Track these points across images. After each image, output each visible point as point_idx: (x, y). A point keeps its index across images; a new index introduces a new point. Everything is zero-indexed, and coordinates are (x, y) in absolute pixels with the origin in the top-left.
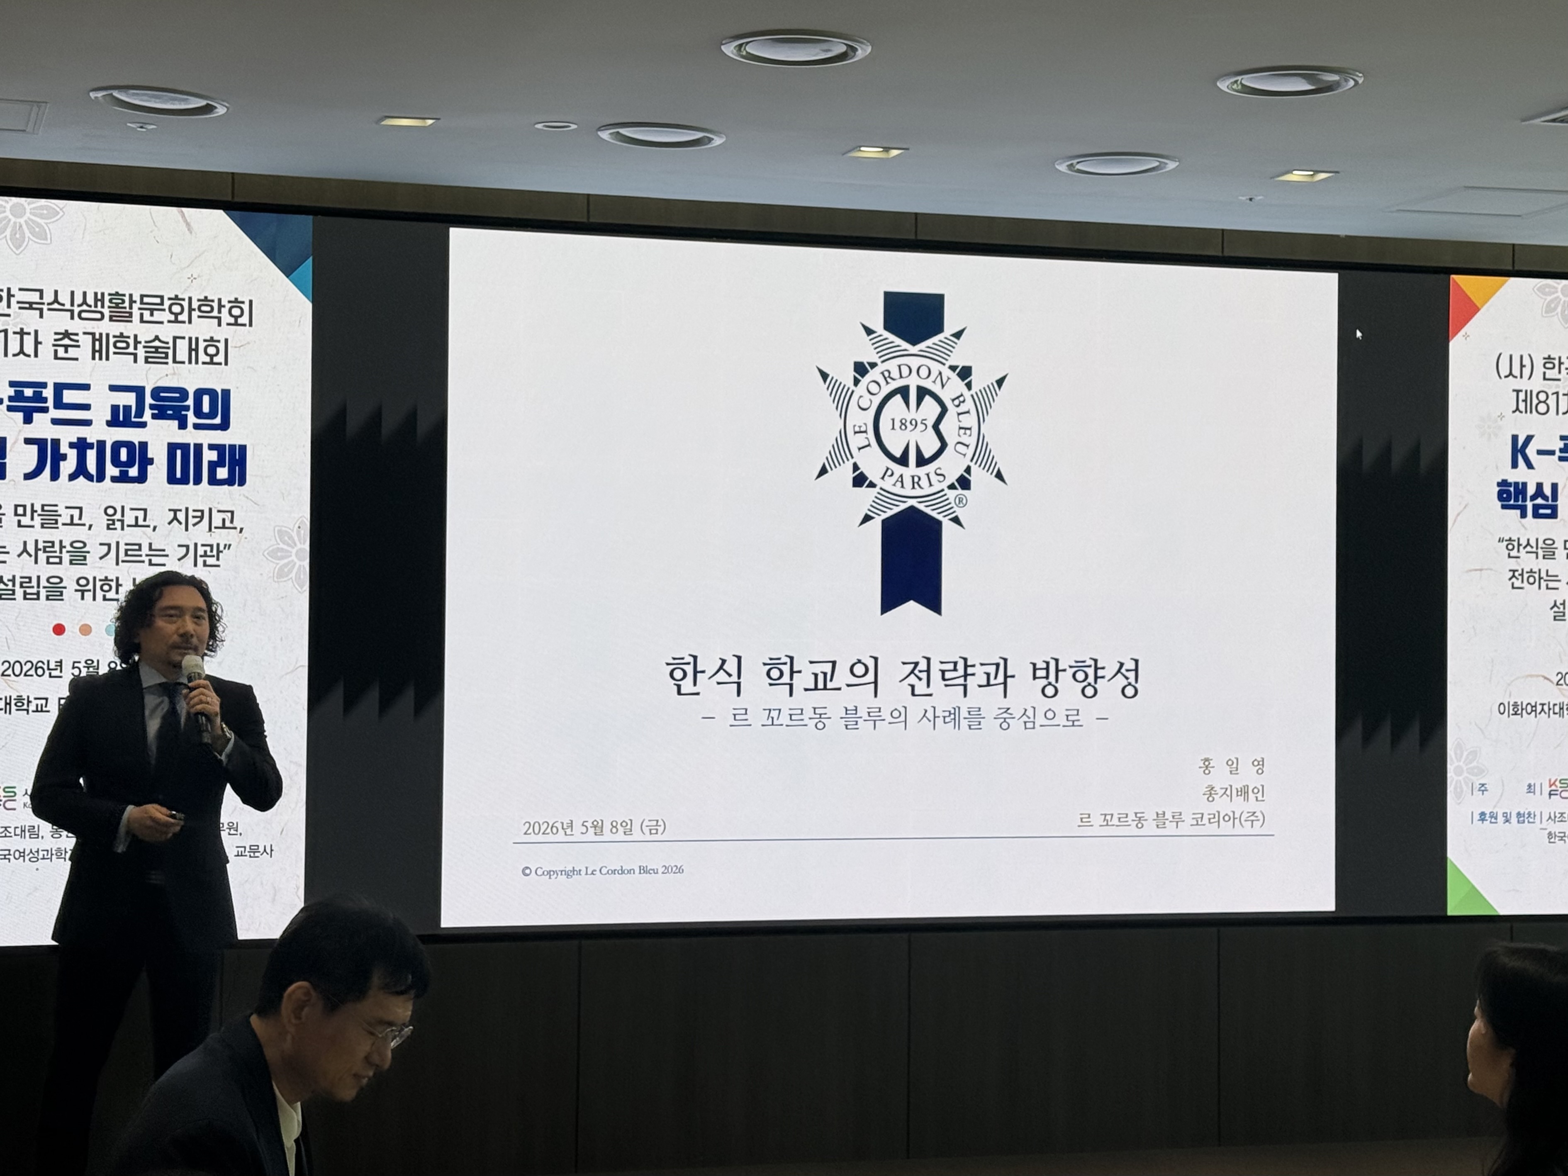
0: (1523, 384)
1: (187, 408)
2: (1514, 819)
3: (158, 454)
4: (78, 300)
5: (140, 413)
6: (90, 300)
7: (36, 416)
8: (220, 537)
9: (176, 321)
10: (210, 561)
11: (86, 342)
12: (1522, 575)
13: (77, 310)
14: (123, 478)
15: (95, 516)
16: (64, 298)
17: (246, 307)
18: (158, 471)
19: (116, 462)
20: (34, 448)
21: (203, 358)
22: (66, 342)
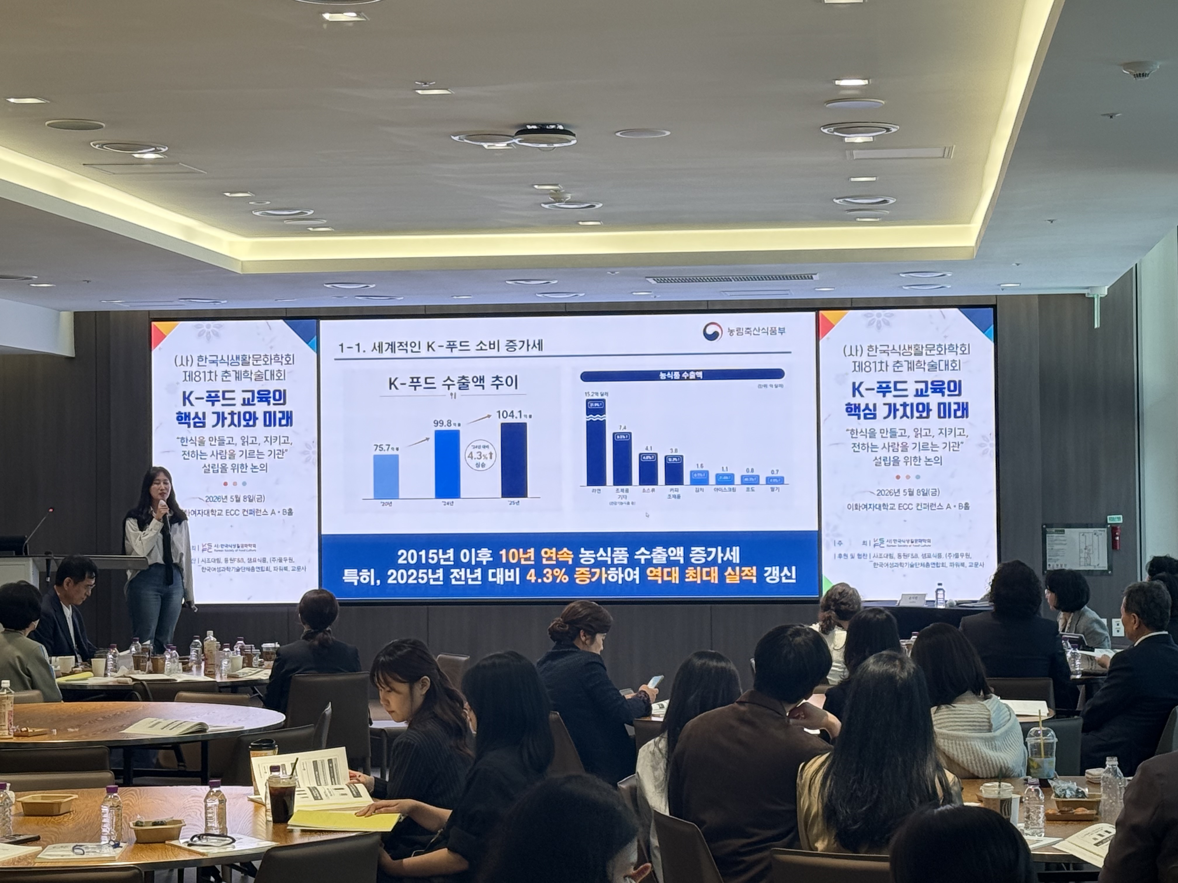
0: (858, 359)
1: (270, 397)
2: (856, 557)
3: (260, 415)
4: (230, 358)
5: (253, 400)
6: (235, 358)
7: (216, 403)
8: (284, 447)
9: (266, 364)
10: (280, 456)
11: (233, 374)
12: (859, 445)
13: (230, 362)
14: (248, 425)
15: (238, 440)
16: (225, 358)
17: (291, 357)
18: (260, 422)
19: (245, 419)
20: (216, 415)
21: (276, 378)
22: (226, 374)
